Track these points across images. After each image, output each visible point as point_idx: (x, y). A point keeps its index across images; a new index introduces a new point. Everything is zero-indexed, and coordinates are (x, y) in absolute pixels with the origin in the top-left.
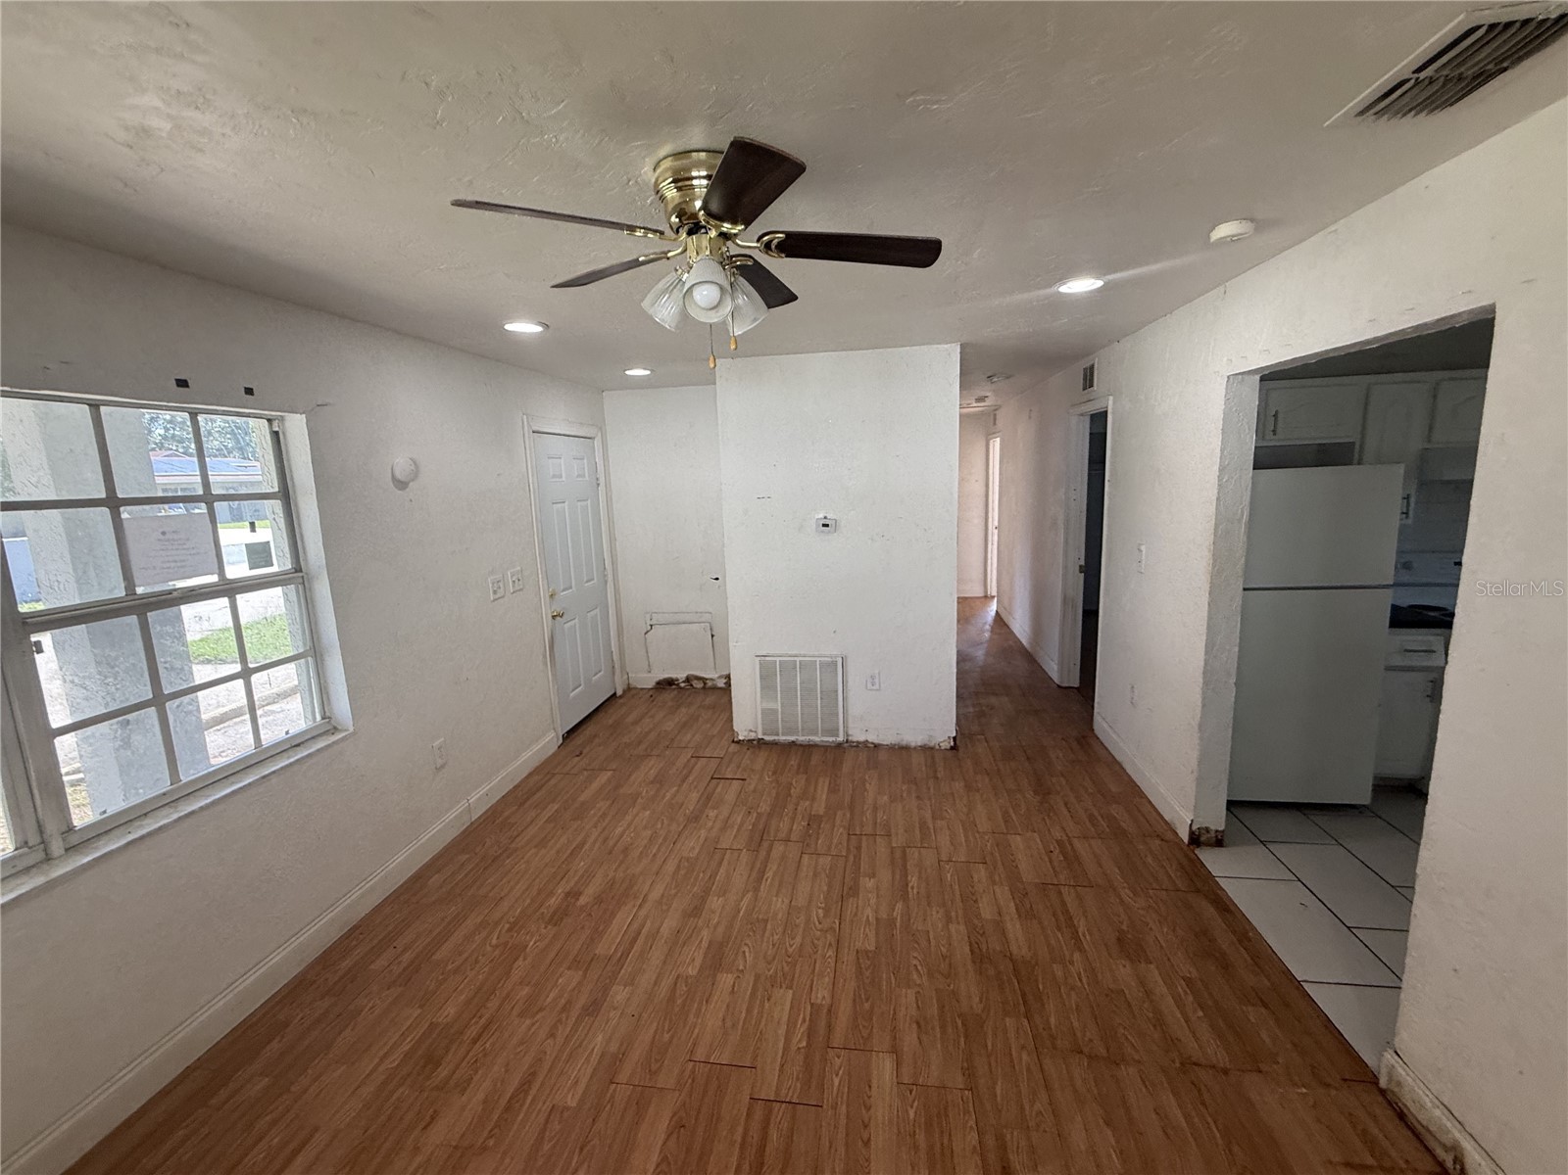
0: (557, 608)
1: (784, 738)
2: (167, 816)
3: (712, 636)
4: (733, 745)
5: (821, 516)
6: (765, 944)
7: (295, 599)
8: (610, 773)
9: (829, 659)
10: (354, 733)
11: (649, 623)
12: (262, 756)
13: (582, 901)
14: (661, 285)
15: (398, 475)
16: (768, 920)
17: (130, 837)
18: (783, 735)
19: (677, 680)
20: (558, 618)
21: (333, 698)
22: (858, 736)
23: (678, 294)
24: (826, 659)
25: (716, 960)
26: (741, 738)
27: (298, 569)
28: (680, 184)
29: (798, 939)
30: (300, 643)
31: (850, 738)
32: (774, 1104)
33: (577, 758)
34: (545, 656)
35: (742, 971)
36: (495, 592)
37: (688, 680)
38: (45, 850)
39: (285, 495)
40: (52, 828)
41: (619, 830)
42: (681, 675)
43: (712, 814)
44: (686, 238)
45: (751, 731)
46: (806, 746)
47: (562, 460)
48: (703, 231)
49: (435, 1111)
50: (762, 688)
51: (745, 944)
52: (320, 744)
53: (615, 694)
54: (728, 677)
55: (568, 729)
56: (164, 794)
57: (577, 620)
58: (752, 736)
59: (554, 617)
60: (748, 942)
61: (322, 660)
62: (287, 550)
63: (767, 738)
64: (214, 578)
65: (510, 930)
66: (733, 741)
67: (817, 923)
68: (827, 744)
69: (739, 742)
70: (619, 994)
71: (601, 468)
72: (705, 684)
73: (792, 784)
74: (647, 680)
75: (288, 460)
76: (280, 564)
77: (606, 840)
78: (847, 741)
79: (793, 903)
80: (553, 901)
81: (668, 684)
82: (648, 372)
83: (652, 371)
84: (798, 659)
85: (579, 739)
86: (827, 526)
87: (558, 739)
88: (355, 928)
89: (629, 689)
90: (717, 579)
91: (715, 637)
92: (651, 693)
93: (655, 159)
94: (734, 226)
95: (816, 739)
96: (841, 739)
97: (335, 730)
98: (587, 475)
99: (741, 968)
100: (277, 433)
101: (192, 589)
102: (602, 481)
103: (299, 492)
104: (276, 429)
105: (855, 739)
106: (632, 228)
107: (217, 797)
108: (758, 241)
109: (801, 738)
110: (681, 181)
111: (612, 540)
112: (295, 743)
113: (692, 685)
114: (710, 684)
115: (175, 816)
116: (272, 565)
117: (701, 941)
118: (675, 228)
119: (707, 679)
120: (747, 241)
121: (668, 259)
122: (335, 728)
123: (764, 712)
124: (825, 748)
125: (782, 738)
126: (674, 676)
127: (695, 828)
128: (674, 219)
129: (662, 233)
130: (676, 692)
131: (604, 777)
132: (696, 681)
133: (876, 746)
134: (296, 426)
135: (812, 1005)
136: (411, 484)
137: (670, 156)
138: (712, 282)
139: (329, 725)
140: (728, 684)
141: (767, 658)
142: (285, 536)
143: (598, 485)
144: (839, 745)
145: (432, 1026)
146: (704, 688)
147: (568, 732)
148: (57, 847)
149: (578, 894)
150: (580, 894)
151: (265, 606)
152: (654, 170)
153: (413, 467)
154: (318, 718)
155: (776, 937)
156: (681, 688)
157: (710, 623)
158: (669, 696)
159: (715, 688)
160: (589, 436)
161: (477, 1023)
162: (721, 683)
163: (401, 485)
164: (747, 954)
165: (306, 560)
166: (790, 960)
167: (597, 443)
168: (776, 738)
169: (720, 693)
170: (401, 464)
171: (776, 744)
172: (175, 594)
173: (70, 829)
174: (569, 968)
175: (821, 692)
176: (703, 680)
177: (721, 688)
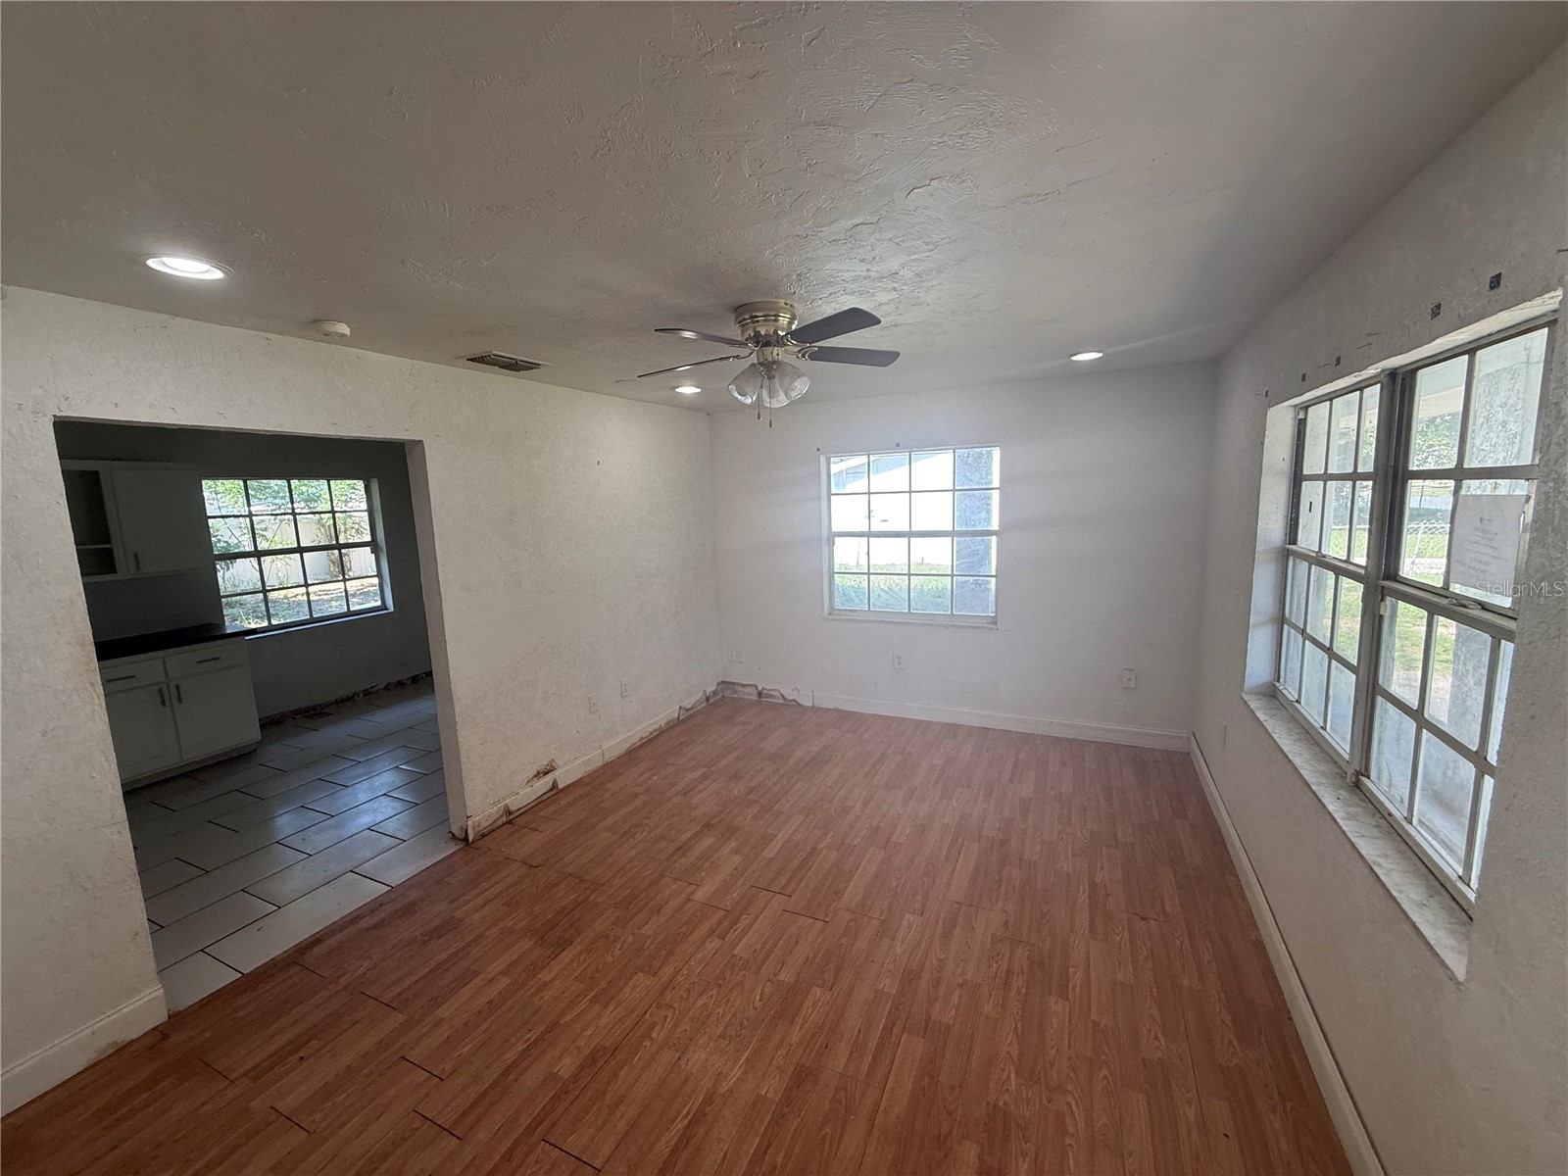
6: (736, 1005)
29: (701, 1002)
35: (769, 980)
51: (756, 1009)
60: (752, 1012)
99: (769, 983)
117: (802, 1027)
155: (721, 1010)
164: (758, 997)
166: (721, 982)
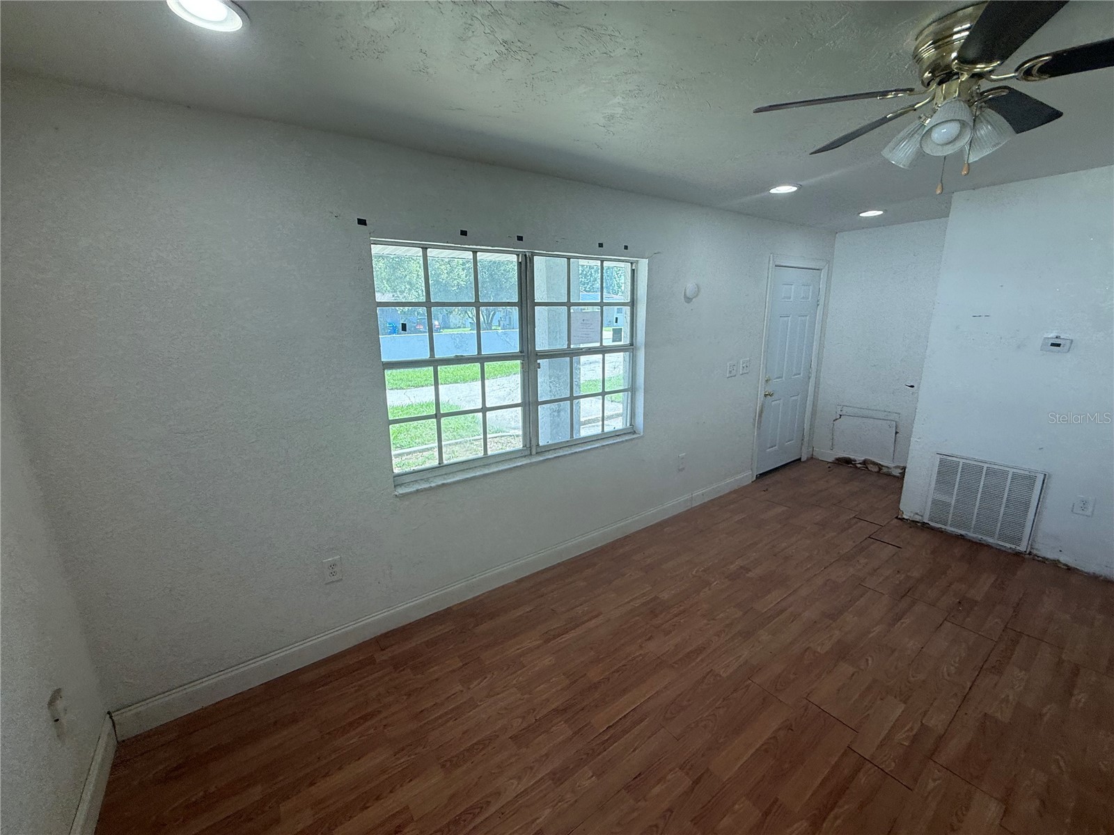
0: (769, 390)
1: (952, 529)
2: (568, 451)
3: (896, 433)
4: (896, 520)
5: (1053, 335)
6: (888, 664)
7: (628, 360)
8: (786, 508)
9: (1027, 473)
10: (642, 437)
11: (839, 413)
12: (603, 436)
13: (750, 575)
14: (902, 134)
15: (688, 294)
16: (895, 650)
17: (555, 455)
18: (951, 526)
19: (855, 461)
20: (769, 396)
21: (636, 417)
22: (1046, 551)
23: (917, 137)
24: (1022, 472)
25: (842, 652)
26: (905, 517)
27: (632, 344)
28: (937, 44)
29: (922, 676)
30: (627, 384)
31: (1035, 552)
32: (867, 762)
33: (763, 493)
34: (754, 420)
35: (863, 670)
36: (730, 372)
37: (865, 462)
38: (531, 450)
39: (633, 304)
40: (534, 443)
41: (784, 545)
42: (859, 458)
43: (863, 561)
44: (936, 88)
45: (917, 514)
46: (976, 543)
47: (793, 287)
48: (955, 77)
49: (651, 636)
50: (938, 481)
51: (870, 655)
52: (627, 437)
53: (800, 459)
54: (904, 468)
55: (761, 472)
56: (568, 441)
57: (782, 400)
58: (917, 518)
59: (766, 395)
60: (873, 655)
61: (635, 394)
62: (629, 334)
63: (932, 524)
64: (598, 344)
65: (704, 571)
66: (897, 518)
67: (946, 674)
68: (1004, 549)
69: (902, 519)
70: (764, 636)
71: (822, 293)
72: (880, 469)
73: (951, 567)
74: (829, 454)
75: (637, 285)
76: (625, 341)
77: (773, 546)
78: (1030, 553)
79: (924, 650)
80: (733, 567)
81: (848, 461)
82: (881, 213)
83: (885, 211)
84: (986, 466)
85: (768, 480)
86: (1059, 345)
87: (753, 477)
88: (627, 537)
89: (812, 458)
90: (912, 386)
91: (900, 434)
92: (829, 465)
93: (917, 31)
94: (988, 65)
95: (991, 540)
96: (1022, 548)
97: (634, 433)
98: (810, 298)
99: (862, 668)
100: (634, 270)
101: (590, 348)
102: (822, 302)
103: (639, 302)
104: (634, 268)
105: (1039, 553)
106: (884, 94)
107: (585, 448)
108: (1016, 70)
109: (971, 535)
110: (941, 41)
111: (821, 346)
112: (616, 434)
113: (867, 468)
114: (885, 470)
115: (570, 452)
116: (621, 341)
117: (832, 636)
118: (926, 82)
119: (883, 466)
120: (1003, 74)
121: (915, 110)
122: (635, 432)
123: (935, 502)
124: (999, 551)
125: (950, 529)
126: (852, 457)
127: (846, 565)
128: (927, 75)
129: (911, 90)
130: (851, 470)
131: (780, 509)
132: (872, 465)
133: (1069, 569)
134: (643, 265)
135: (922, 724)
136: (694, 300)
137: (934, 22)
138: (953, 120)
139: (632, 430)
140: (903, 474)
141: (950, 458)
142: (629, 327)
143: (818, 305)
144: (1018, 554)
145: (656, 598)
146: (878, 472)
147: (760, 474)
148: (534, 452)
149: (748, 570)
150: (750, 571)
151: (617, 361)
152: (916, 39)
153: (697, 289)
154: (628, 425)
155: (900, 664)
156: (857, 467)
157: (896, 422)
158: (845, 471)
159: (889, 475)
160: (817, 268)
161: (677, 608)
162: (897, 472)
163: (688, 300)
164: (870, 662)
165: (636, 339)
166: (909, 685)
167: (824, 274)
168: (943, 527)
169: (893, 480)
170: (690, 287)
171: (942, 532)
172: (584, 350)
173: (538, 445)
174: (734, 607)
175: (1008, 500)
176: (880, 466)
177: (894, 476)
